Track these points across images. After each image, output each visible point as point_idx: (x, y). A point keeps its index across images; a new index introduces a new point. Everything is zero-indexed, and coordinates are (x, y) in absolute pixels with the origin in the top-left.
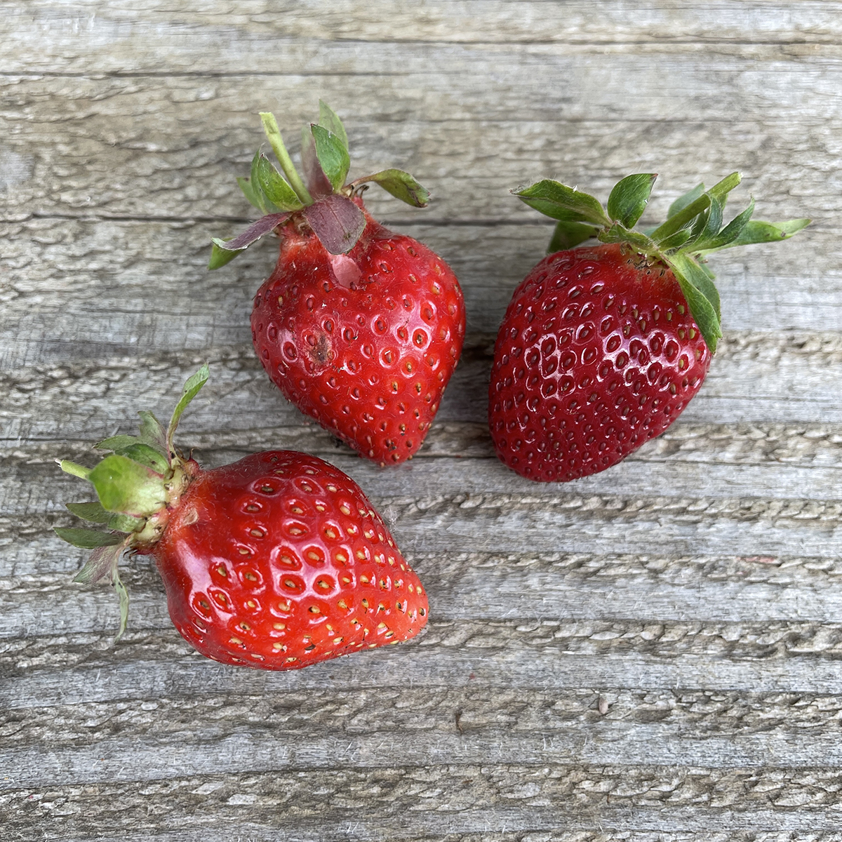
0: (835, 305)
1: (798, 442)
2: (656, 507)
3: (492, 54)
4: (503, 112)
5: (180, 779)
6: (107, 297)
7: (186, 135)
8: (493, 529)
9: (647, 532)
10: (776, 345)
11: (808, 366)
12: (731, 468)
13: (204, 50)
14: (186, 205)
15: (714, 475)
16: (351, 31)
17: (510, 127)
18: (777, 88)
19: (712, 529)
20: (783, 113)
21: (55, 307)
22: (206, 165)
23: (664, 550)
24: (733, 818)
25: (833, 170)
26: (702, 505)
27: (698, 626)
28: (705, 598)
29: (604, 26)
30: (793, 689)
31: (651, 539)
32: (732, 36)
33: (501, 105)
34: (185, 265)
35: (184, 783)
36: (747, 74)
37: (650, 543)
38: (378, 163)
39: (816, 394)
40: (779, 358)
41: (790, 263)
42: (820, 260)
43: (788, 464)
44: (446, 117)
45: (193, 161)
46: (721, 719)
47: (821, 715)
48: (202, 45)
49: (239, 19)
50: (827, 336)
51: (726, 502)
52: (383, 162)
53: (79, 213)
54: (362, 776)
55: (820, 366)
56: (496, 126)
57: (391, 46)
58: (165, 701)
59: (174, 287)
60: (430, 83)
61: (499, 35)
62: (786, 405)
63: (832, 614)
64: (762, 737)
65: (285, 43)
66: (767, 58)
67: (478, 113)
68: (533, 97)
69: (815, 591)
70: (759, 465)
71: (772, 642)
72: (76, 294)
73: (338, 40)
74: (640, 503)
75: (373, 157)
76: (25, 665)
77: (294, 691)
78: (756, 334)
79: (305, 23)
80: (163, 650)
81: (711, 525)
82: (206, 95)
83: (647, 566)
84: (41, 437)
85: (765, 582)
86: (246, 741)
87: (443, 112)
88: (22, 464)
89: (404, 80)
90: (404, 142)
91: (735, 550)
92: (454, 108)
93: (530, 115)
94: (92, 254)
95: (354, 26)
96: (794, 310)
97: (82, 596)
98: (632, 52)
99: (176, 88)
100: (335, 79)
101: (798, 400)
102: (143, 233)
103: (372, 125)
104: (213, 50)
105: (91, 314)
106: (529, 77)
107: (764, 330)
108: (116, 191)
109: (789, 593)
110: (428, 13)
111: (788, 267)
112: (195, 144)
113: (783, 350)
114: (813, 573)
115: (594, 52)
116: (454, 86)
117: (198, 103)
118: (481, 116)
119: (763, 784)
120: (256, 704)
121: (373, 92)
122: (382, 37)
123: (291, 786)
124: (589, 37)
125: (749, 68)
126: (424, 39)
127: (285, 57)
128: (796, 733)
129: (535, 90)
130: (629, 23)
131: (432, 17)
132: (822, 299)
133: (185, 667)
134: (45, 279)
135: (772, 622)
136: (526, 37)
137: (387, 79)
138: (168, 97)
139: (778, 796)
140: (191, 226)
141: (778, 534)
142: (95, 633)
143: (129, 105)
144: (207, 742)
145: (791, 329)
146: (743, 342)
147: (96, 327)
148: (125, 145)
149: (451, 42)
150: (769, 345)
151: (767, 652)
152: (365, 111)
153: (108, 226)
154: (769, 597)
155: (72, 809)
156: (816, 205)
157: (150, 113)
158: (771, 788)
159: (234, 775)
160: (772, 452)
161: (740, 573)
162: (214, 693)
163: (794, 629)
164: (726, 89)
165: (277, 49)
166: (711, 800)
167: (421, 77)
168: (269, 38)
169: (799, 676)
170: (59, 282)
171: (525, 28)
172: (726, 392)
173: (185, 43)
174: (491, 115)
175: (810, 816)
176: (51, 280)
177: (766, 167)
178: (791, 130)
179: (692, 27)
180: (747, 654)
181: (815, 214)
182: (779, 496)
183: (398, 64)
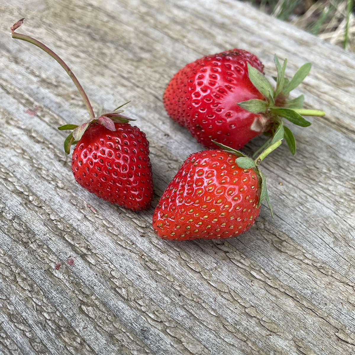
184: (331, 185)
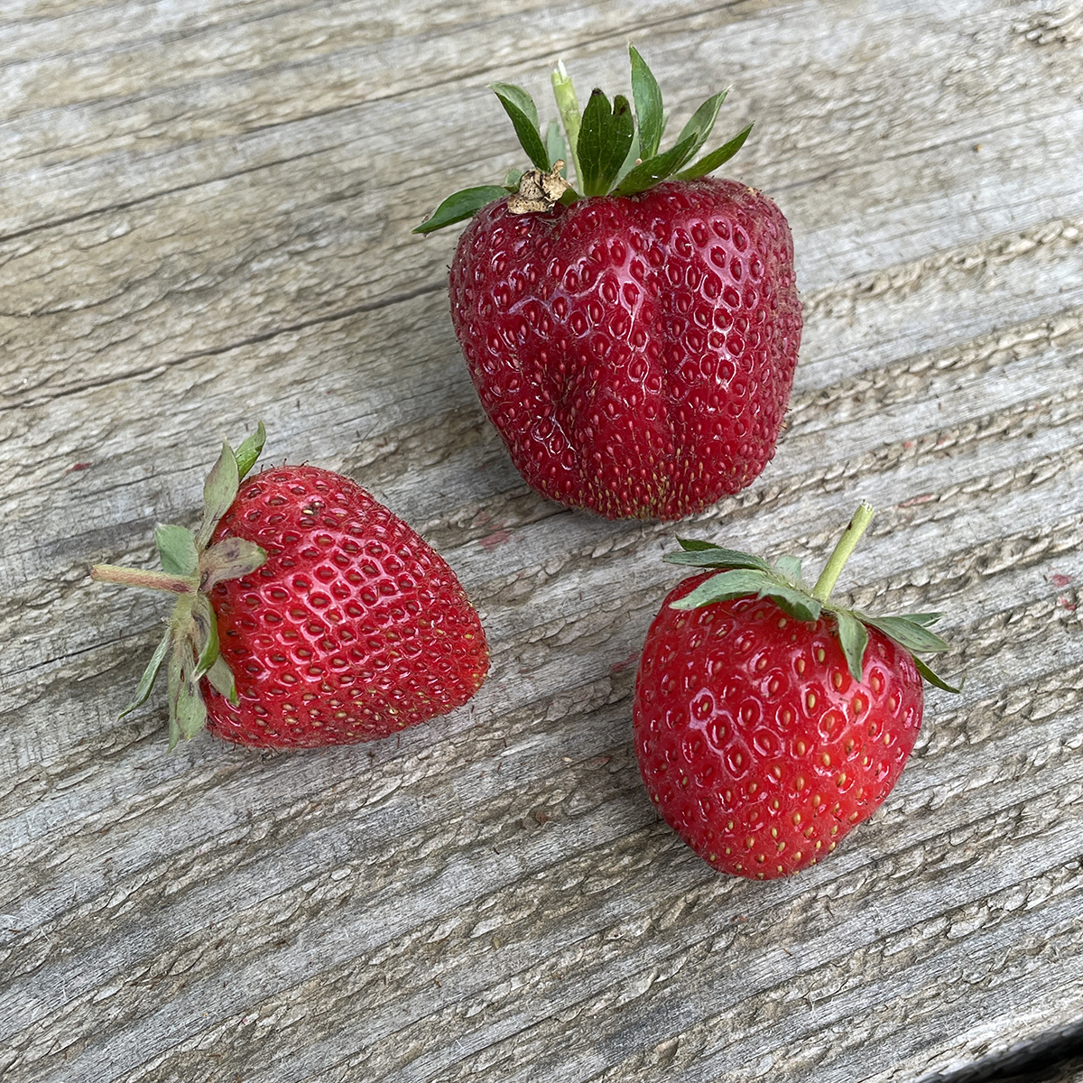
0: (887, 240)
1: (906, 381)
2: (794, 488)
3: (428, 100)
4: (465, 154)
5: (408, 933)
6: (95, 477)
7: (114, 280)
8: (637, 567)
9: (794, 513)
10: (845, 296)
11: (886, 305)
12: (851, 426)
13: (96, 184)
14: (147, 352)
15: (837, 438)
16: (259, 118)
17: (480, 167)
18: (742, 51)
19: (858, 490)
20: (757, 73)
21: (36, 507)
22: (152, 305)
23: (819, 524)
24: (997, 747)
25: (831, 113)
26: (838, 470)
27: (884, 584)
28: (880, 556)
29: (537, 39)
30: (1002, 608)
31: (801, 519)
32: (673, 12)
33: (461, 147)
34: (175, 415)
35: (414, 936)
36: (705, 45)
37: (802, 523)
38: (350, 244)
39: (905, 329)
40: (853, 308)
41: (826, 213)
42: (854, 202)
43: (906, 403)
44: (405, 176)
45: (134, 305)
46: (944, 662)
47: (1039, 622)
48: (93, 180)
49: (125, 141)
50: (892, 272)
51: (861, 459)
52: (355, 242)
53: (19, 400)
54: (607, 851)
55: (897, 302)
56: (465, 170)
57: (312, 121)
58: (355, 862)
59: (172, 441)
60: (373, 147)
61: (428, 79)
62: (880, 349)
63: (1008, 526)
64: (992, 662)
65: (189, 151)
66: (719, 25)
67: (440, 162)
68: (492, 130)
69: (983, 511)
70: (877, 414)
71: (963, 572)
72: (56, 485)
73: (250, 131)
74: (776, 489)
75: (341, 241)
76: (174, 889)
77: (496, 798)
78: (821, 291)
79: (204, 124)
80: (329, 815)
81: (855, 487)
82: (120, 231)
83: (809, 545)
84: (82, 648)
85: (931, 520)
86: (466, 867)
87: (401, 172)
88: (73, 684)
89: (344, 152)
90: (369, 216)
91: (889, 500)
92: (410, 165)
93: (497, 150)
94: (56, 437)
95: (263, 112)
96: (849, 257)
97: (208, 794)
98: (576, 57)
99: (79, 233)
100: (264, 173)
101: (889, 341)
102: (108, 397)
103: (328, 208)
104: (108, 180)
105: (84, 501)
106: (479, 112)
107: (828, 285)
108: (55, 362)
109: (959, 522)
110: (341, 77)
111: (825, 219)
112: (129, 287)
113: (855, 299)
114: (975, 495)
115: (537, 68)
116: (401, 143)
117: (112, 243)
118: (444, 164)
119: (1012, 704)
120: (460, 825)
121: (313, 174)
122: (300, 115)
123: (533, 892)
124: (525, 54)
125: (705, 39)
126: (347, 104)
127: (196, 166)
128: (1022, 647)
129: (491, 122)
130: (562, 29)
131: (346, 79)
132: (872, 238)
133: (363, 820)
134: (10, 481)
135: (954, 554)
136: (456, 72)
137: (324, 156)
138: (74, 246)
139: (1031, 711)
140: (162, 373)
141: (924, 473)
142: (242, 825)
143: (29, 267)
144: (422, 884)
145: (854, 276)
146: (811, 304)
147: (97, 512)
148: (44, 311)
149: (377, 100)
150: (838, 298)
151: (961, 582)
152: (312, 197)
153: (62, 403)
154: (942, 532)
155: (298, 1013)
156: (828, 152)
157: (58, 269)
158: (1021, 705)
159: (467, 905)
160: (885, 397)
161: (903, 521)
162: (409, 833)
163: (978, 552)
164: (690, 65)
165: (183, 161)
166: (968, 738)
167: (360, 143)
168: (169, 151)
169: (1002, 594)
170: (31, 478)
171: (453, 63)
172: (816, 356)
173: (71, 183)
174: (454, 160)
175: (1070, 719)
176: (20, 479)
177: (763, 129)
178: (772, 87)
179: (630, 15)
180: (944, 592)
181: (831, 160)
182: (910, 435)
183: (329, 138)
184: (1012, 76)
